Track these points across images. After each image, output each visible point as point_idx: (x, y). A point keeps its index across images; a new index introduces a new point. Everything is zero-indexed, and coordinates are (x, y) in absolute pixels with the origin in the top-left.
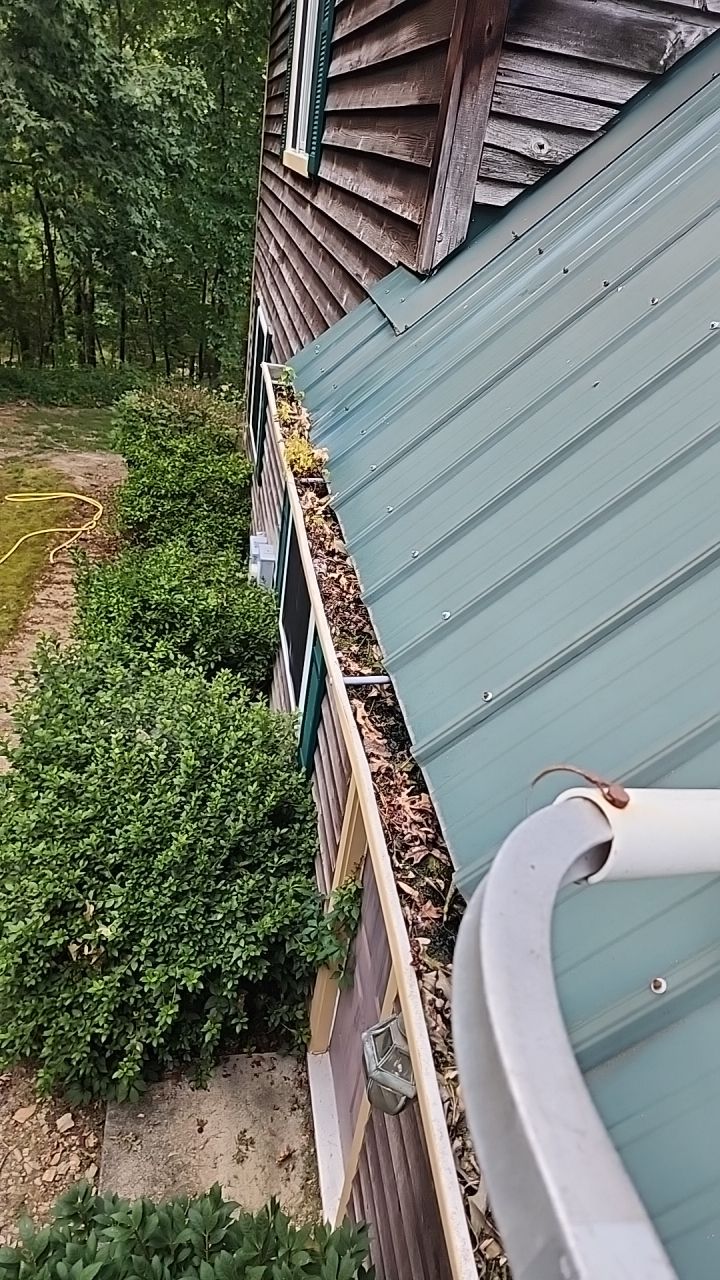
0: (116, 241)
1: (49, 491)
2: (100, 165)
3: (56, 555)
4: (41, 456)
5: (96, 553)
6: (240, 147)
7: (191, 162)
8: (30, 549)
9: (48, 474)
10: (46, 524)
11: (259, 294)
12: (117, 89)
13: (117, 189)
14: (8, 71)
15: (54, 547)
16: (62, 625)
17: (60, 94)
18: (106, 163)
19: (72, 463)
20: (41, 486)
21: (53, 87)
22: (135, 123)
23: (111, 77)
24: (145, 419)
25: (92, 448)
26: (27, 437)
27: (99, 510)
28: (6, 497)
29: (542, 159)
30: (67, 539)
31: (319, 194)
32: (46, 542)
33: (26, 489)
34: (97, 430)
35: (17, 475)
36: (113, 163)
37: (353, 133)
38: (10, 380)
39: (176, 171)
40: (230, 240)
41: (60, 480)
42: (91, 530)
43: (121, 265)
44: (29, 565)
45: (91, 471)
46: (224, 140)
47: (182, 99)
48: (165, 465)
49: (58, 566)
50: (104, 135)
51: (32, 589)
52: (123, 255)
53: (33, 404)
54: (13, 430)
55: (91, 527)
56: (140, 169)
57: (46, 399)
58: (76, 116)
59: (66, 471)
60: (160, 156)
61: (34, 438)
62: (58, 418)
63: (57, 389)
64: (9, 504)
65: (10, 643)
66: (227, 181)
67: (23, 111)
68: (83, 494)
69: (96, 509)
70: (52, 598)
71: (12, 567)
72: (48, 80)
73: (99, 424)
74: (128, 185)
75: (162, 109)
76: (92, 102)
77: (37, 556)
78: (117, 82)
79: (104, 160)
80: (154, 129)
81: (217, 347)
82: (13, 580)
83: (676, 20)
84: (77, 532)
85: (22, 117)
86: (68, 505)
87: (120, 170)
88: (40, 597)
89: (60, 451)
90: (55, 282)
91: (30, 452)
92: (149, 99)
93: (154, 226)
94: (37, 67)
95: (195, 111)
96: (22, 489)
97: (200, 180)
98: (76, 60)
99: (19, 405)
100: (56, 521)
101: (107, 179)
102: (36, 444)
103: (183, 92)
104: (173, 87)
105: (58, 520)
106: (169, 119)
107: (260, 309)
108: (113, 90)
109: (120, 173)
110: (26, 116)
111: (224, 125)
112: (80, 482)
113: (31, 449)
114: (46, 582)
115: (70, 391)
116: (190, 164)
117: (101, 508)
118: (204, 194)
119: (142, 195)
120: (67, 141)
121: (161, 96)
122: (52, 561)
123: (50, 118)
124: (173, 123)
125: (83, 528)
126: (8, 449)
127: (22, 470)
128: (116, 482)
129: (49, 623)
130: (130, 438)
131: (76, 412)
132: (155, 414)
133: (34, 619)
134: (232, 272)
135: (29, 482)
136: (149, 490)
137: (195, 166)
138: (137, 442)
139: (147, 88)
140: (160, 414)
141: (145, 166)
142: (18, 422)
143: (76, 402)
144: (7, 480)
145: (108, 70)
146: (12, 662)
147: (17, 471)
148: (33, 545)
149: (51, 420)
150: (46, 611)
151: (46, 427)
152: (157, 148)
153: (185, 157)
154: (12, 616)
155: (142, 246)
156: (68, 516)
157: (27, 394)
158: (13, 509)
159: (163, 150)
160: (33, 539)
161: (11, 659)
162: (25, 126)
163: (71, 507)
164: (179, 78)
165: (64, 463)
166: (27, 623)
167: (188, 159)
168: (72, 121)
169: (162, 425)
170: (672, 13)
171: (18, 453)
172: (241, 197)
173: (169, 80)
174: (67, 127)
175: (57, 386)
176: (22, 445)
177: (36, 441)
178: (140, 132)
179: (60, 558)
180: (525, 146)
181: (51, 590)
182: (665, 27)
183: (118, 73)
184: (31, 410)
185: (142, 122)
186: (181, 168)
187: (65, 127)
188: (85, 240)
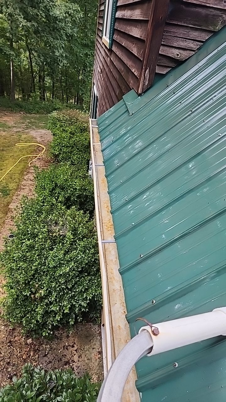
0: (51, 60)
1: (29, 143)
2: (46, 36)
3: (31, 164)
4: (27, 131)
5: (43, 163)
6: (91, 28)
7: (75, 34)
8: (23, 162)
9: (29, 137)
10: (28, 154)
11: (94, 81)
12: (52, 12)
13: (51, 44)
14: (17, 6)
15: (30, 161)
16: (32, 186)
17: (33, 14)
18: (48, 36)
19: (37, 133)
20: (27, 141)
21: (31, 11)
22: (57, 22)
23: (50, 7)
24: (59, 120)
25: (43, 128)
26: (23, 124)
27: (44, 149)
28: (16, 145)
29: (178, 59)
30: (34, 159)
31: (112, 55)
32: (28, 159)
33: (22, 142)
34: (45, 122)
35: (19, 137)
36: (50, 35)
37: (122, 39)
38: (18, 105)
39: (70, 37)
40: (87, 59)
41: (33, 139)
42: (42, 156)
43: (52, 68)
44: (22, 167)
45: (42, 136)
46: (86, 26)
47: (72, 14)
48: (64, 136)
49: (31, 167)
50: (47, 26)
51: (23, 175)
52: (53, 65)
53: (25, 113)
54: (19, 122)
55: (42, 155)
56: (59, 37)
57: (29, 111)
58: (38, 21)
59: (34, 136)
60: (65, 33)
61: (25, 124)
62: (32, 118)
63: (32, 108)
64: (17, 147)
65: (16, 192)
66: (86, 40)
67: (21, 20)
68: (39, 144)
69: (43, 149)
70: (29, 178)
71: (18, 168)
72: (29, 9)
73: (45, 120)
74: (55, 43)
75: (66, 17)
76: (43, 16)
77: (25, 164)
78: (51, 9)
79: (47, 35)
80: (63, 24)
81: (82, 94)
82: (17, 172)
83: (223, 14)
84: (37, 156)
85: (21, 22)
86: (35, 147)
87: (52, 38)
88: (26, 177)
89: (33, 129)
90: (32, 72)
91: (24, 129)
92: (62, 15)
93: (63, 56)
94: (26, 5)
95: (76, 18)
96: (21, 142)
97: (78, 39)
98: (39, 3)
99: (21, 114)
100: (31, 153)
101: (48, 41)
102: (26, 126)
103: (72, 12)
104: (69, 10)
105: (32, 152)
106: (68, 21)
107: (95, 86)
108: (50, 11)
109: (52, 39)
110: (23, 22)
111: (86, 21)
112: (39, 139)
113: (24, 128)
114: (28, 173)
115: (36, 109)
116: (74, 35)
117: (45, 148)
118: (79, 44)
119: (59, 46)
120: (36, 29)
121: (65, 13)
122: (30, 166)
123: (30, 21)
124: (69, 22)
125: (39, 155)
126: (17, 128)
127: (21, 135)
128: (50, 139)
129: (28, 186)
130: (54, 127)
131: (38, 116)
132: (62, 119)
133: (24, 185)
134: (87, 70)
135: (23, 139)
136: (59, 144)
137: (76, 35)
138: (56, 128)
139: (61, 11)
140: (63, 119)
141: (60, 36)
142: (20, 119)
143: (38, 112)
144: (16, 139)
145: (49, 5)
146: (17, 198)
147: (19, 136)
148: (24, 160)
149: (30, 118)
150: (27, 182)
151: (29, 121)
152: (64, 30)
153: (73, 33)
154: (17, 184)
155: (59, 63)
156: (35, 151)
157: (23, 110)
158: (18, 148)
159: (66, 31)
160: (24, 158)
161: (17, 197)
162: (22, 25)
163: (36, 148)
164: (71, 7)
165: (34, 133)
166: (22, 186)
167: (74, 33)
168: (37, 22)
169: (64, 122)
170: (221, 12)
171: (20, 130)
172: (91, 45)
173: (68, 8)
174: (36, 24)
175: (32, 107)
176: (21, 127)
177: (26, 125)
178: (59, 25)
179: (32, 165)
180: (172, 55)
181: (29, 175)
182: (219, 16)
183: (52, 6)
184: (24, 115)
185: (59, 22)
186: (72, 36)
187: (35, 24)
188: (41, 61)
